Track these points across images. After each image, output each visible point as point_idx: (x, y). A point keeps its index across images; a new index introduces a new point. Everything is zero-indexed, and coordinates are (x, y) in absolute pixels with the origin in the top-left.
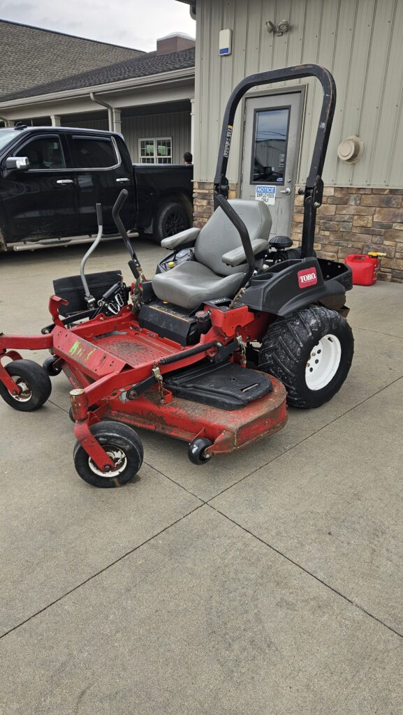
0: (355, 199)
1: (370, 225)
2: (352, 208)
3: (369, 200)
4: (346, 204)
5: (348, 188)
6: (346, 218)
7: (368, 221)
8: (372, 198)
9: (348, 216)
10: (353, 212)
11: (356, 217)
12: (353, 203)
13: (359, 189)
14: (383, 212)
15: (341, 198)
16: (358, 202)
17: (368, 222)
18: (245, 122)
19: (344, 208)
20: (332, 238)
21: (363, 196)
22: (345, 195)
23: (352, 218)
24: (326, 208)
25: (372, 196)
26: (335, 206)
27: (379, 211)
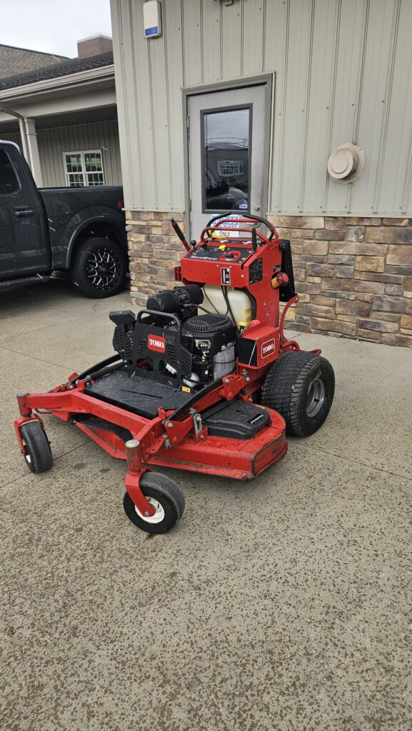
0: (356, 233)
1: (381, 270)
2: (352, 245)
3: (378, 234)
4: (342, 239)
5: (345, 218)
6: (345, 259)
7: (378, 264)
8: (381, 231)
9: (347, 257)
10: (354, 251)
11: (359, 258)
12: (353, 239)
13: (362, 219)
14: (400, 251)
15: (335, 232)
16: (362, 237)
17: (378, 266)
18: (188, 128)
19: (341, 246)
20: (325, 286)
21: (368, 229)
22: (342, 227)
23: (353, 260)
24: (313, 246)
25: (382, 228)
26: (327, 242)
27: (395, 250)
